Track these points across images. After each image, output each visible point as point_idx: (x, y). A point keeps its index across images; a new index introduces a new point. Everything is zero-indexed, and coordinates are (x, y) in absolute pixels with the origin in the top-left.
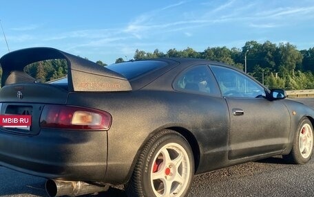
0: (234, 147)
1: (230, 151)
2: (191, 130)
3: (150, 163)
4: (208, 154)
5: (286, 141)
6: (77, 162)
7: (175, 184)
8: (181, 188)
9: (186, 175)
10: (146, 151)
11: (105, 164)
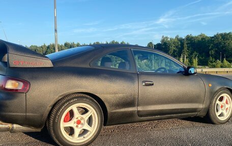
0: (142, 108)
2: (98, 95)
3: (60, 116)
11: (25, 114)
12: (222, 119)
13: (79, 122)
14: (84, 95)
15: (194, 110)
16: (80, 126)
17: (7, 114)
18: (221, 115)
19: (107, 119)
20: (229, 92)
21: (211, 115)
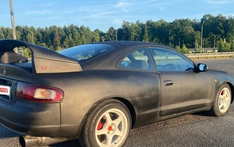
0: (164, 108)
1: (161, 112)
2: (128, 99)
3: (95, 124)
4: (143, 115)
5: (208, 101)
6: (38, 125)
7: (115, 137)
8: (120, 140)
9: (125, 130)
10: (91, 115)
11: (60, 126)
12: (223, 111)
13: (110, 128)
14: (114, 100)
15: (203, 105)
16: (111, 132)
17: (40, 127)
18: (222, 108)
19: (134, 122)
20: (228, 86)
21: (215, 108)
